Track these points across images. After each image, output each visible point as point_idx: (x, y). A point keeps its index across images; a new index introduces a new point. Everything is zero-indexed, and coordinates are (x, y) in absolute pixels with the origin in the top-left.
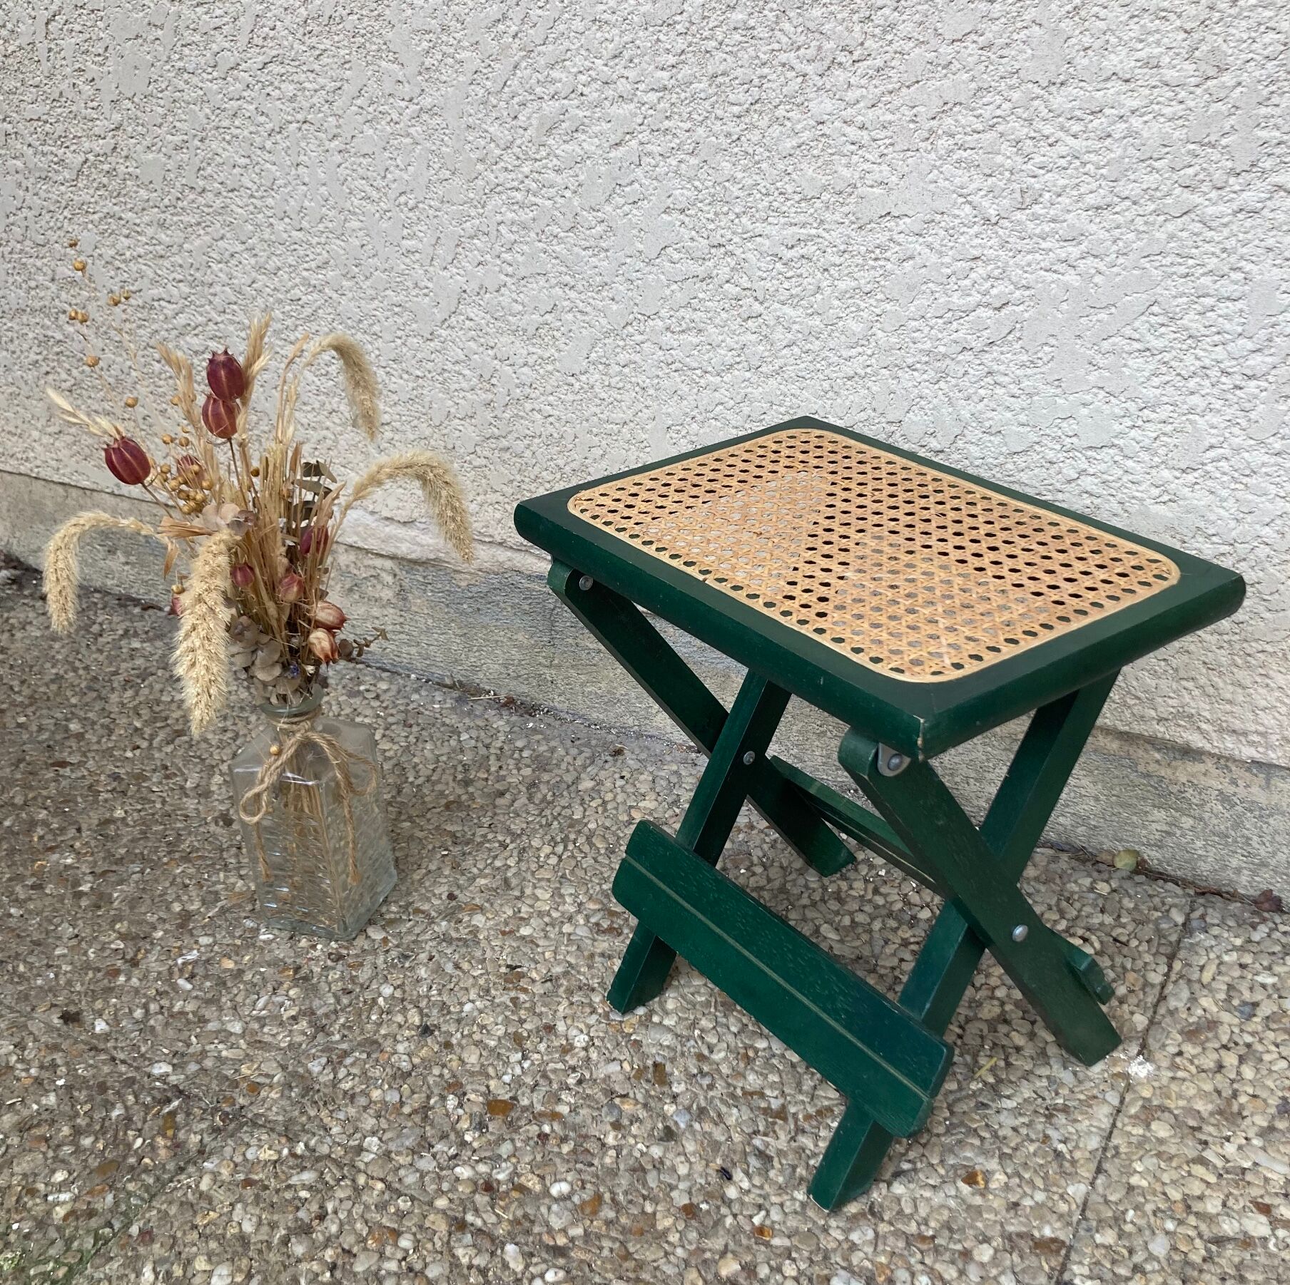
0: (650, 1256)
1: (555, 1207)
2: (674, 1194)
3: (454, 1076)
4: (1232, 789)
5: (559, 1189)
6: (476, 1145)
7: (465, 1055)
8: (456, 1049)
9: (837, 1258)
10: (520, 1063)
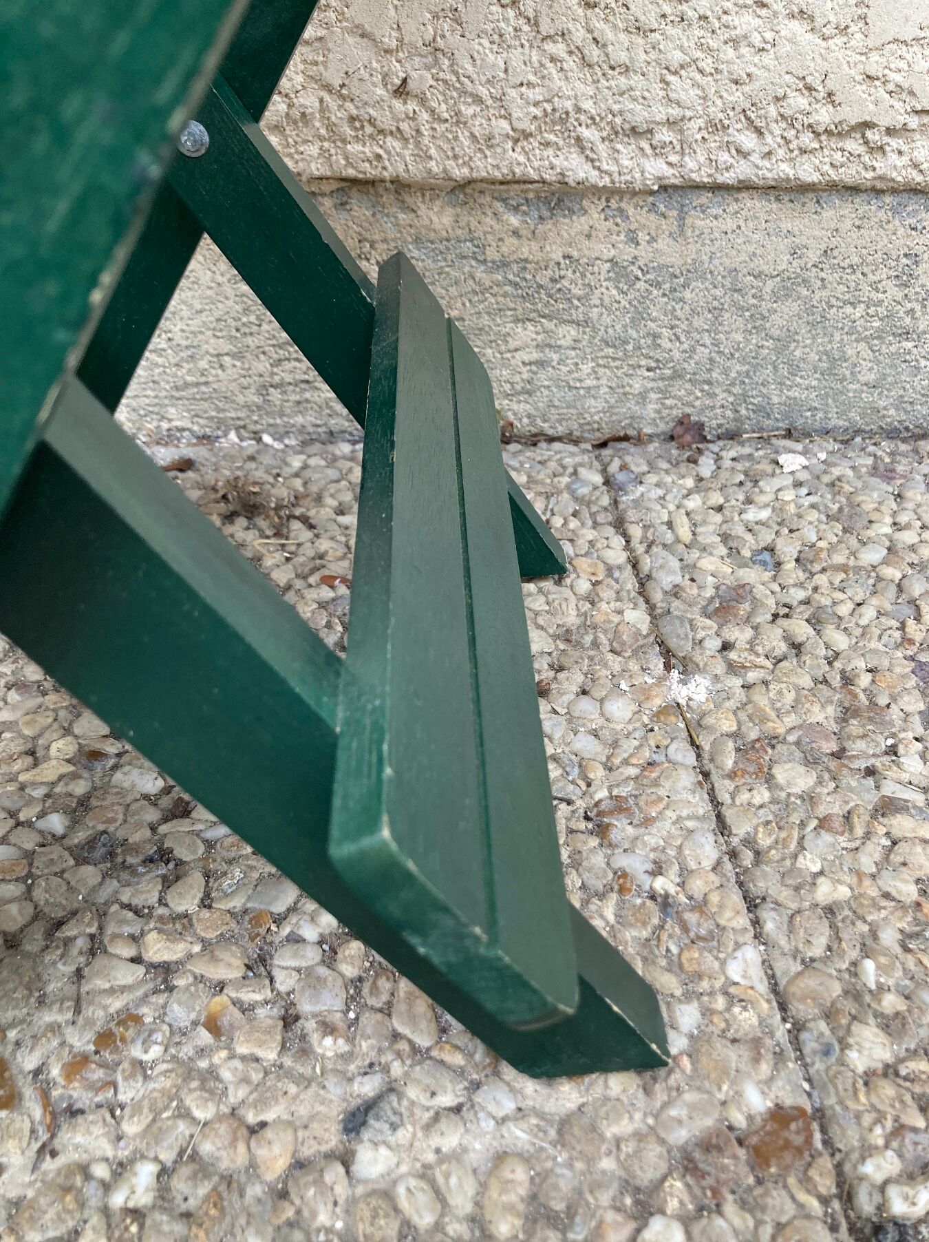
4: (631, 250)
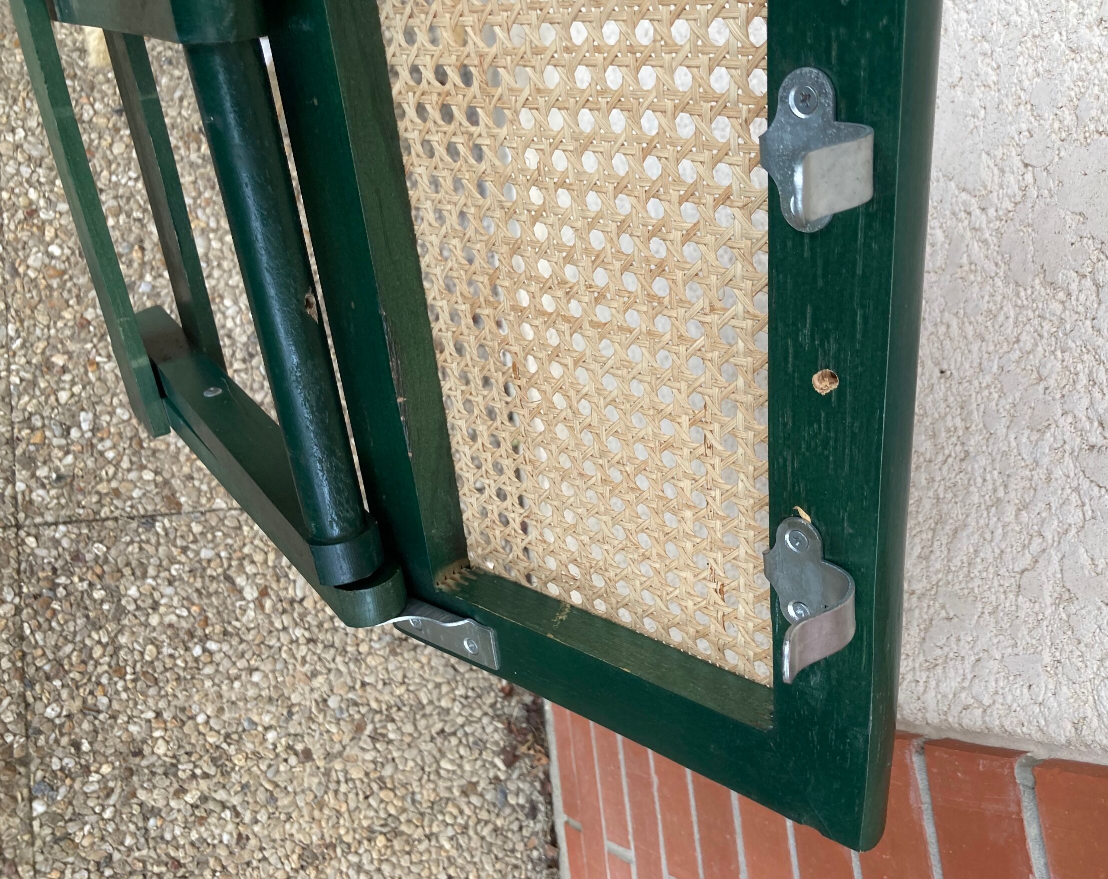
0: (40, 318)
1: (40, 255)
2: (91, 310)
3: (97, 148)
5: (55, 250)
6: (56, 189)
7: (115, 145)
8: (118, 137)
9: (98, 408)
10: (130, 178)
